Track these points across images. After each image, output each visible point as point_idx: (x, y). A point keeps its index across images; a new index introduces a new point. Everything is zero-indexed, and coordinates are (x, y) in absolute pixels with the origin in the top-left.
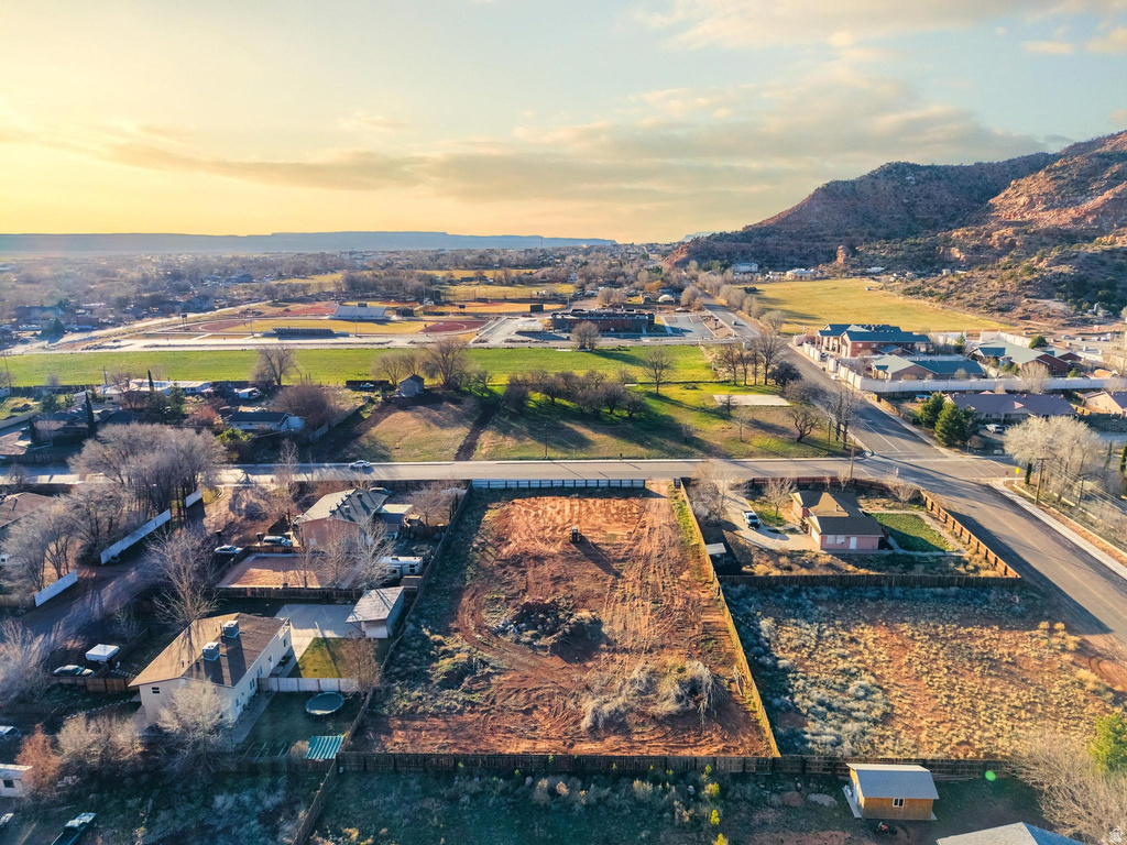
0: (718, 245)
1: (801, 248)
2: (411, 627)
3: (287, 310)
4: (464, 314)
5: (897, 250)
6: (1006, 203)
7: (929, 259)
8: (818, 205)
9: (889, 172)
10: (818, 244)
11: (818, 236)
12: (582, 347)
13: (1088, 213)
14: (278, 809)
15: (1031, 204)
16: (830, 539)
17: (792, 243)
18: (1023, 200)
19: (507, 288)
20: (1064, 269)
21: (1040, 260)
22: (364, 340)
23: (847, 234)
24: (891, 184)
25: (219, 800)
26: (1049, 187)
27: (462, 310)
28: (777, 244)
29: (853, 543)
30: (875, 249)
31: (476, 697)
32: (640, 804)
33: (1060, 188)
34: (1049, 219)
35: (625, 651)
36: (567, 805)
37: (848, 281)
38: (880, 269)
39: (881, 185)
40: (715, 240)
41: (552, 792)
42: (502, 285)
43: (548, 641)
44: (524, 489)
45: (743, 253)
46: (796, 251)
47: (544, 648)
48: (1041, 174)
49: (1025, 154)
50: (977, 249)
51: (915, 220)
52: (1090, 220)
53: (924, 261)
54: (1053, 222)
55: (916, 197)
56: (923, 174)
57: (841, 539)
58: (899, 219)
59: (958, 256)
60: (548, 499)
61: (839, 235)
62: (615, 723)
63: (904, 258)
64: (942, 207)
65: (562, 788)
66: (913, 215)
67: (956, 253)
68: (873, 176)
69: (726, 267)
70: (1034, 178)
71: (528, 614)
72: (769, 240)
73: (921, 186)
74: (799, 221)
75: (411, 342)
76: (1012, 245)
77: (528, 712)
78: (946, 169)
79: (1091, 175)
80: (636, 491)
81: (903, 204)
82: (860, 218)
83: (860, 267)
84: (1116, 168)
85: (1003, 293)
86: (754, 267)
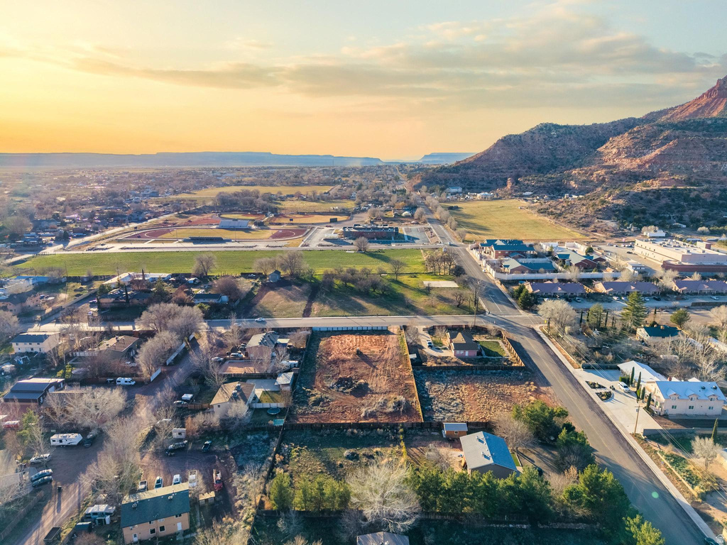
0: (439, 175)
1: (488, 177)
2: (298, 386)
3: (190, 221)
4: (293, 224)
5: (541, 181)
6: (606, 151)
8: (499, 150)
9: (542, 129)
10: (498, 174)
11: (498, 169)
12: (360, 250)
13: (646, 162)
14: (268, 439)
15: (619, 154)
16: (458, 352)
17: (483, 173)
18: (615, 151)
19: (315, 204)
20: (621, 202)
21: (609, 196)
22: (241, 244)
23: (516, 168)
24: (542, 137)
25: (249, 437)
26: (629, 143)
27: (291, 222)
28: (474, 174)
29: (467, 353)
30: (529, 180)
31: (325, 408)
32: (379, 435)
33: (636, 144)
34: (627, 164)
35: (377, 393)
36: (357, 436)
37: (511, 201)
38: (530, 193)
39: (537, 137)
40: (438, 172)
41: (352, 433)
42: (312, 201)
43: (349, 390)
44: (335, 331)
45: (454, 180)
46: (485, 178)
47: (348, 393)
48: (626, 134)
49: (622, 118)
50: (584, 182)
51: (556, 159)
52: (647, 166)
54: (628, 166)
55: (557, 145)
56: (561, 130)
57: (462, 352)
58: (546, 158)
59: (574, 186)
60: (346, 336)
61: (511, 169)
62: (372, 415)
63: (544, 187)
64: (572, 151)
65: (355, 431)
66: (555, 156)
67: (573, 184)
68: (532, 132)
69: (443, 190)
70: (622, 137)
71: (341, 381)
72: (469, 171)
73: (560, 138)
74: (488, 160)
75: (268, 246)
76: (604, 180)
77: (343, 412)
78: (575, 127)
79: (652, 137)
80: (384, 332)
81: (549, 149)
82: (523, 158)
83: (519, 192)
84: (666, 133)
85: (587, 216)
86: (460, 190)
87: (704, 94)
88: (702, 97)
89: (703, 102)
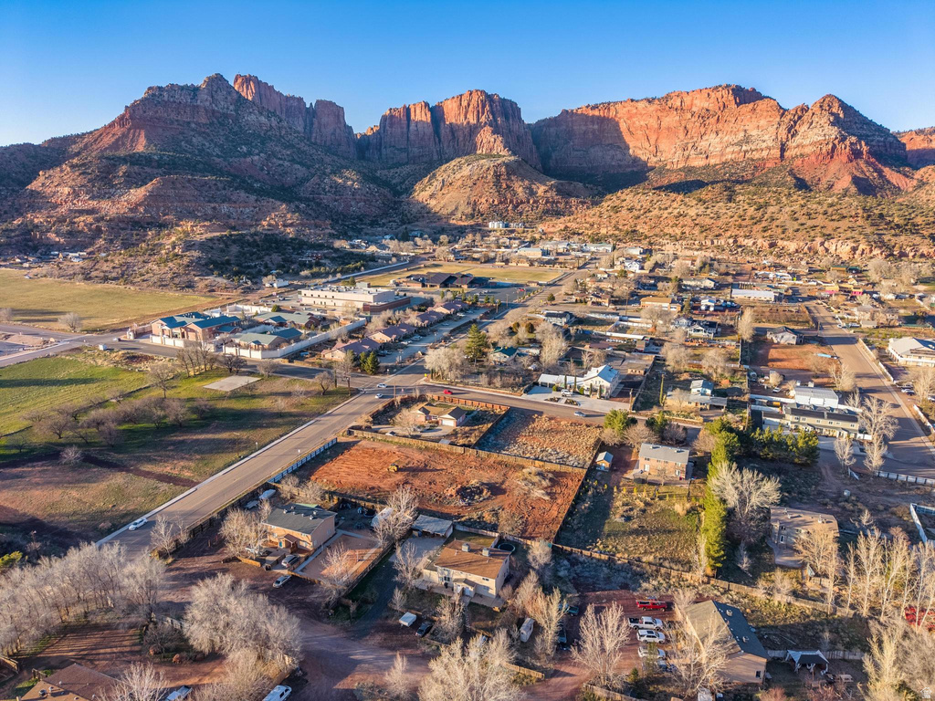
6: (48, 190)
7: (30, 243)
13: (138, 205)
15: (76, 194)
18: (64, 189)
26: (81, 180)
33: (91, 182)
34: (110, 208)
43: (487, 494)
47: (490, 496)
48: (65, 167)
50: (70, 233)
52: (142, 210)
53: (26, 245)
54: (115, 211)
59: (57, 239)
67: (55, 237)
70: (62, 171)
76: (99, 230)
84: (124, 168)
87: (114, 122)
88: (112, 125)
89: (118, 131)
